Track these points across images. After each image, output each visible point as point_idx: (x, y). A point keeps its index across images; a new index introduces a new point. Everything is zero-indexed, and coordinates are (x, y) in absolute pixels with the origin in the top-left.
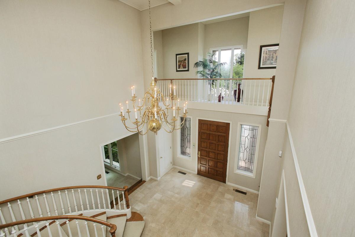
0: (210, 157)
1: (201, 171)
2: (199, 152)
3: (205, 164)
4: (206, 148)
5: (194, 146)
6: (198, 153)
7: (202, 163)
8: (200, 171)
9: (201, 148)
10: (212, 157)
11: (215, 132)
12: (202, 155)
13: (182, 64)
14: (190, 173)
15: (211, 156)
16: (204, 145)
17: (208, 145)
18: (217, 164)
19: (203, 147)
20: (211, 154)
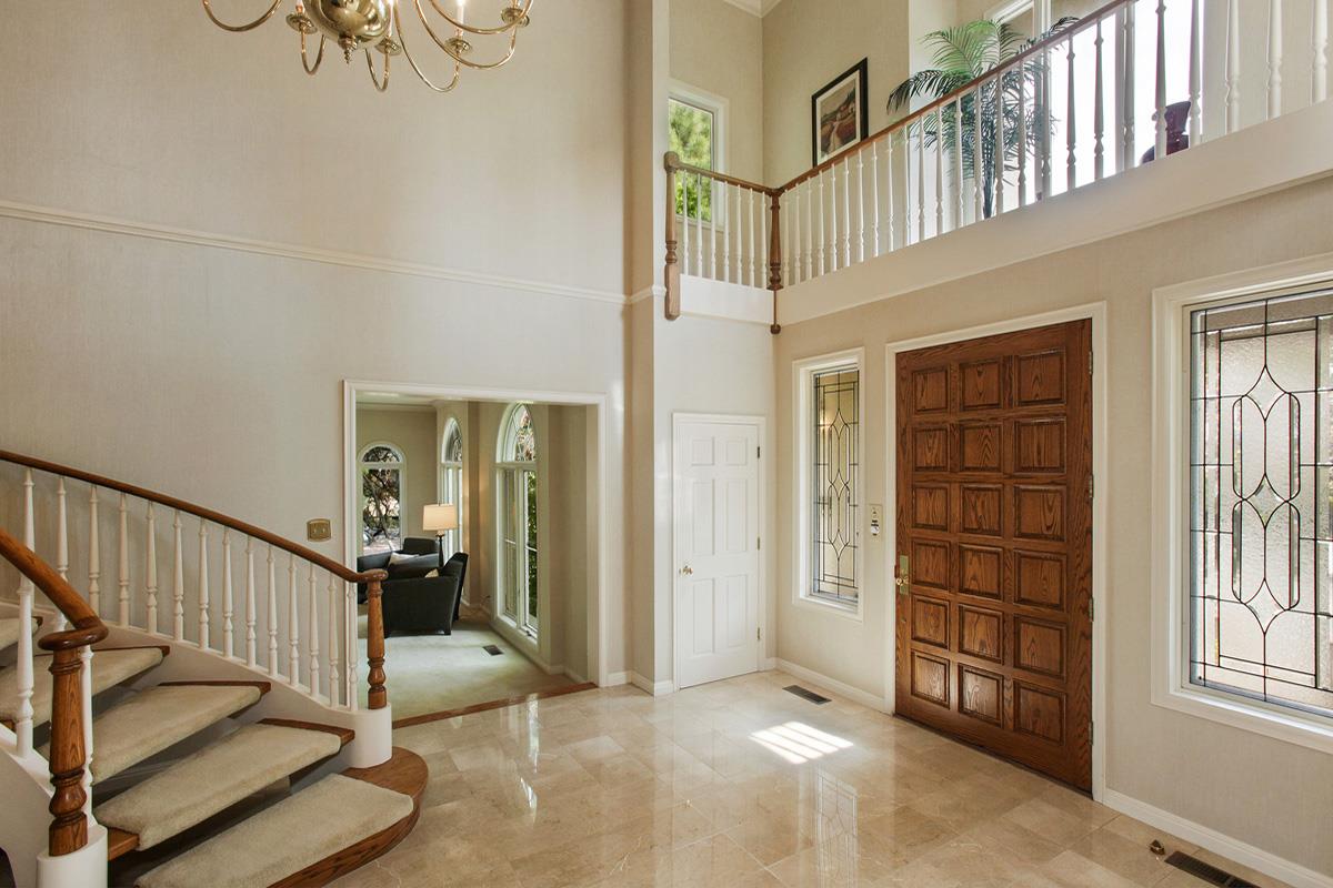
0: (967, 591)
1: (918, 695)
2: (905, 560)
3: (941, 639)
4: (944, 529)
5: (875, 524)
6: (897, 567)
7: (920, 634)
8: (913, 692)
9: (915, 533)
10: (983, 589)
11: (992, 406)
12: (922, 578)
13: (835, 129)
14: (852, 702)
15: (974, 578)
16: (930, 508)
17: (956, 509)
18: (1017, 634)
19: (925, 526)
20: (973, 567)
